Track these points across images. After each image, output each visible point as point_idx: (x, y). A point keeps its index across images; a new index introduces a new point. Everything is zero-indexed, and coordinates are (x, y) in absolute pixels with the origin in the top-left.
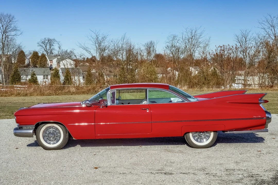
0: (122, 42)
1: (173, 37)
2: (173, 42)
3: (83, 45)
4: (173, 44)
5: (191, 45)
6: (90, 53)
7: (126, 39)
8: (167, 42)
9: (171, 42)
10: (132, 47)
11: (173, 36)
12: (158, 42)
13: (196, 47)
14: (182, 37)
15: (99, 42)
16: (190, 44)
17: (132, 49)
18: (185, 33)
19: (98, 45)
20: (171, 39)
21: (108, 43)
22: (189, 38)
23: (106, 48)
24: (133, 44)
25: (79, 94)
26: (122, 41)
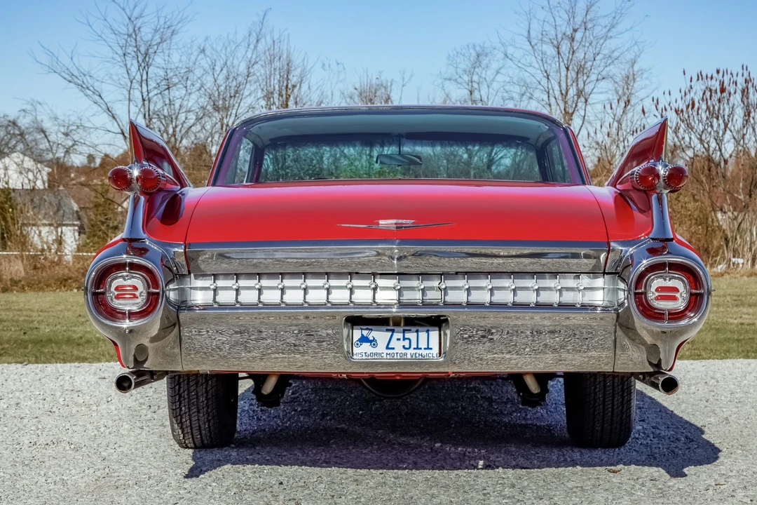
0: (249, 55)
1: (474, 54)
2: (475, 78)
3: (65, 60)
4: (476, 85)
5: (567, 69)
6: (97, 98)
7: (268, 38)
8: (446, 76)
9: (466, 78)
10: (297, 72)
11: (472, 51)
12: (406, 80)
13: (593, 77)
14: (526, 34)
15: (143, 49)
16: (562, 64)
17: (294, 79)
18: (541, 15)
19: (135, 62)
20: (464, 64)
21: (184, 58)
22: (560, 36)
23: (175, 80)
24: (297, 60)
25: (41, 289)
26: (252, 47)
